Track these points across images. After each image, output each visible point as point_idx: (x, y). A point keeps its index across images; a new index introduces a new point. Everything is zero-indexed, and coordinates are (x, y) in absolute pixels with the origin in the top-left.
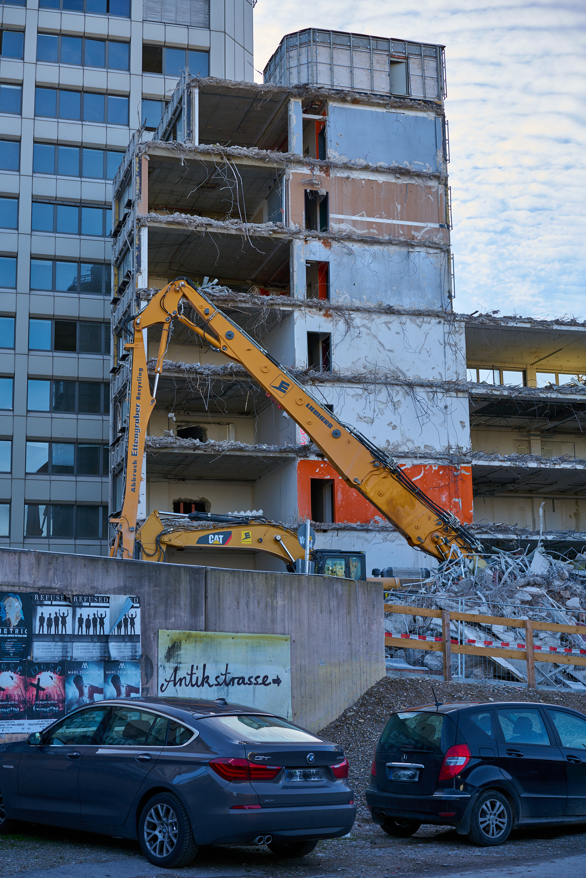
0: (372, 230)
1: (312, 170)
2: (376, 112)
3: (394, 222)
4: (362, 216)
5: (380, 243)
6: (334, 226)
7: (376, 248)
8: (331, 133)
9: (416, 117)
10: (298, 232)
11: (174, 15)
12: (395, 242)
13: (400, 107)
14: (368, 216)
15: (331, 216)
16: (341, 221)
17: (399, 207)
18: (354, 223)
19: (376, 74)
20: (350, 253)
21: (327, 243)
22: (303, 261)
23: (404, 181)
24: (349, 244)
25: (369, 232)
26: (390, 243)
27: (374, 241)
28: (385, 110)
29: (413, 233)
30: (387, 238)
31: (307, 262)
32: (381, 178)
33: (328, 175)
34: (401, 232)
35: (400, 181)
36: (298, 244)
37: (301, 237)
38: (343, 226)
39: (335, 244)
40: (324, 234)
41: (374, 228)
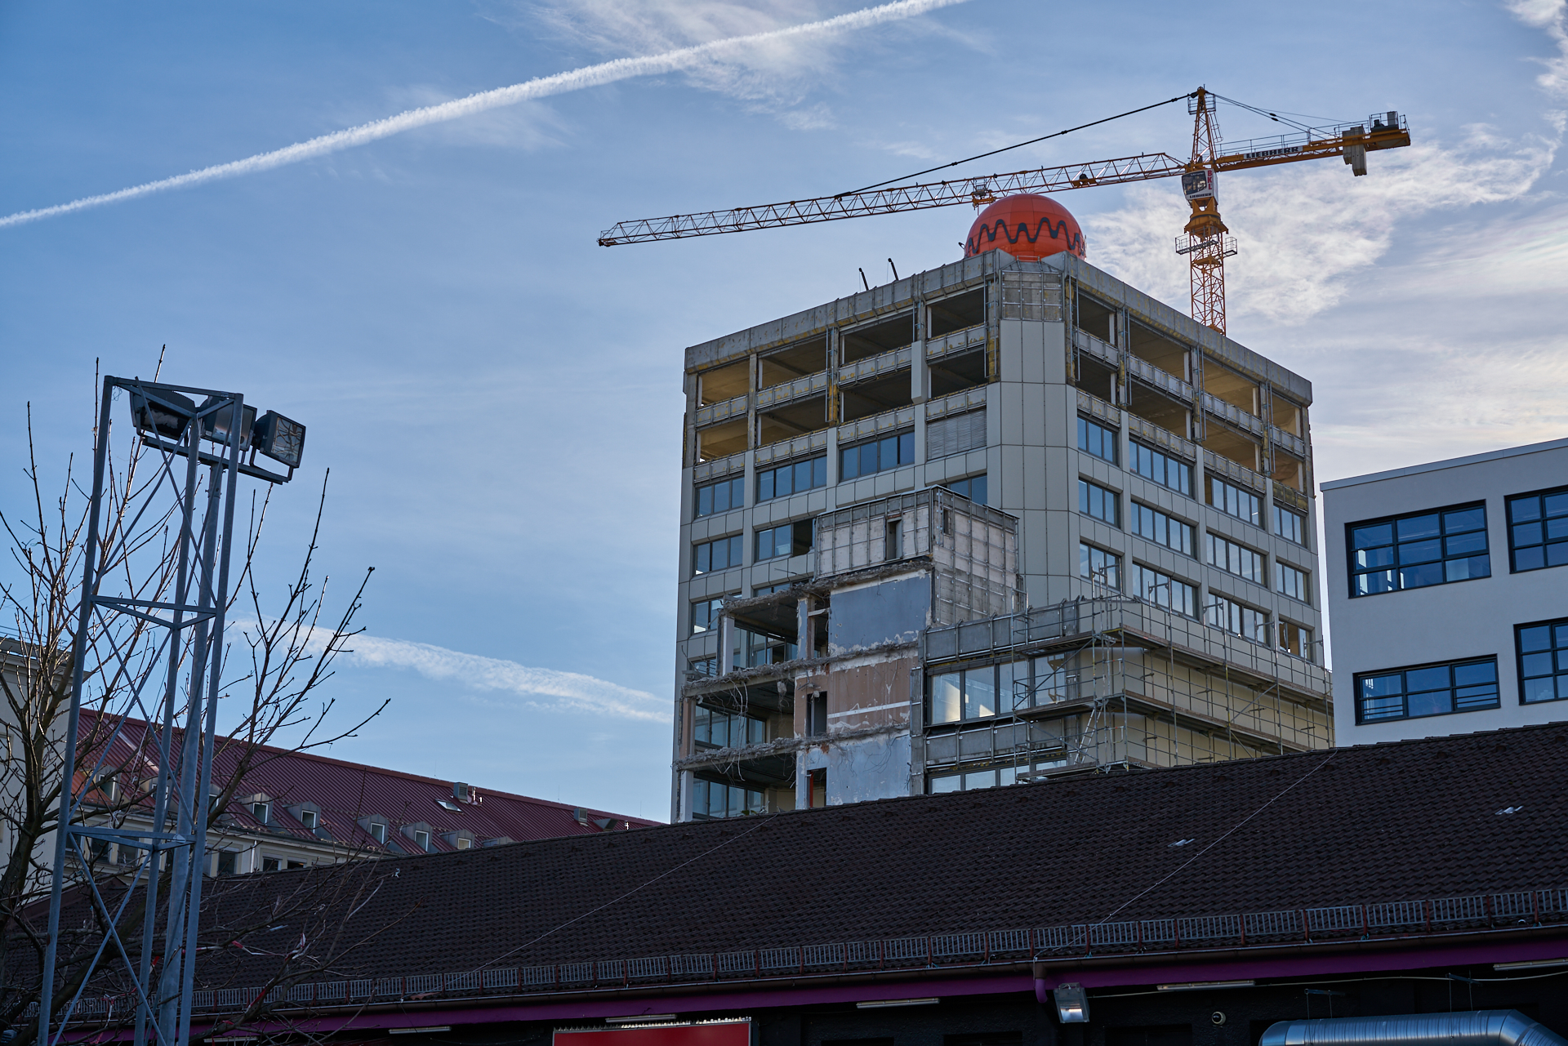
0: (864, 722)
1: (814, 671)
2: (872, 588)
3: (885, 707)
4: (856, 708)
5: (871, 735)
6: (832, 728)
7: (870, 740)
8: (833, 626)
9: (908, 580)
10: (800, 742)
11: (955, 443)
12: (882, 731)
13: (890, 575)
14: (861, 707)
15: (830, 716)
16: (837, 720)
17: (889, 689)
18: (849, 719)
19: (873, 544)
20: (843, 753)
21: (825, 749)
22: (803, 772)
23: (895, 657)
24: (843, 744)
25: (862, 726)
26: (877, 733)
27: (863, 735)
28: (880, 583)
29: (901, 714)
30: (877, 726)
31: (809, 772)
32: (872, 661)
33: (828, 673)
34: (890, 717)
35: (890, 660)
36: (800, 754)
37: (802, 747)
38: (839, 725)
39: (832, 747)
40: (823, 739)
41: (865, 720)
